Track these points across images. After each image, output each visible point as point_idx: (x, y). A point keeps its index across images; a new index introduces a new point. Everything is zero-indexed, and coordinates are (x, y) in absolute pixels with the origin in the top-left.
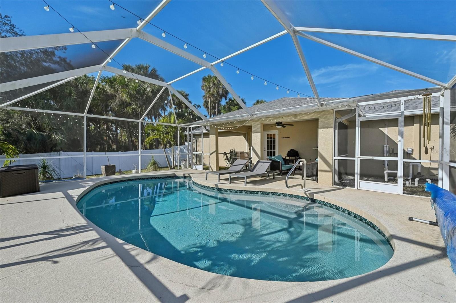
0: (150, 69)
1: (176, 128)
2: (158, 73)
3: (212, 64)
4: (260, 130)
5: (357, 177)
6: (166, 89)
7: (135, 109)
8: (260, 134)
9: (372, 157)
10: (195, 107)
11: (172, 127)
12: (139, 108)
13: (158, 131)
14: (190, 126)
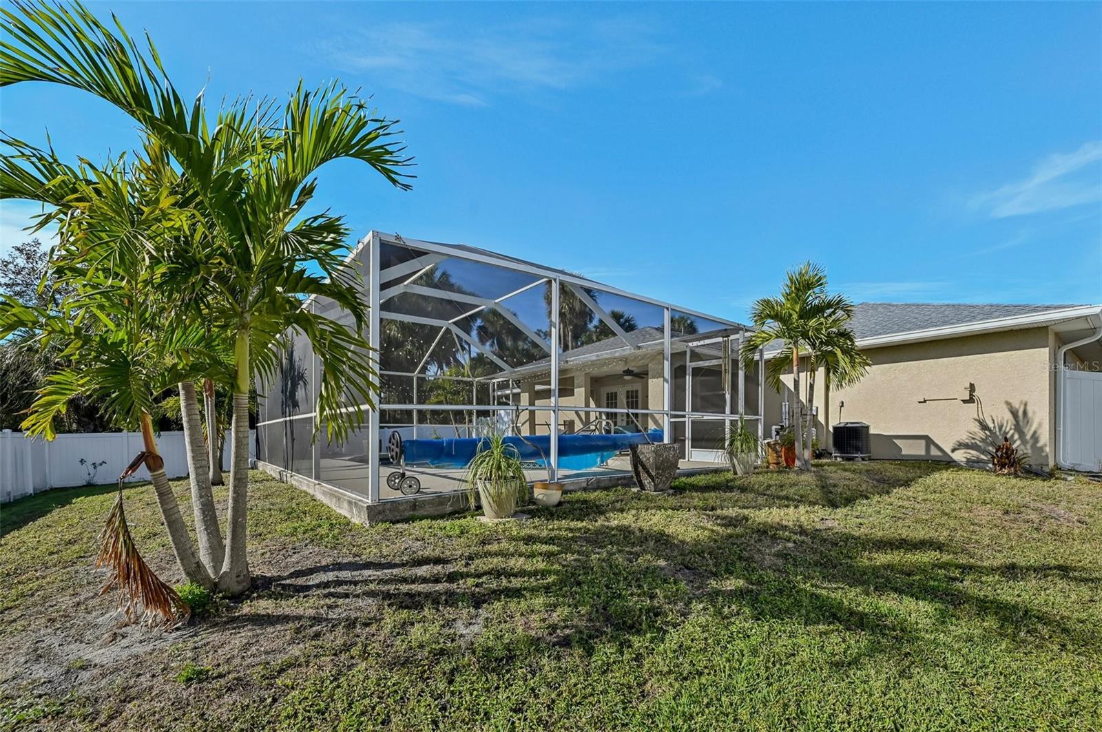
0: (438, 274)
1: (471, 384)
2: (453, 280)
3: (496, 301)
4: (583, 383)
5: (688, 443)
6: (448, 331)
7: (410, 352)
8: (583, 389)
9: (705, 418)
10: (540, 336)
11: (466, 383)
12: (417, 349)
13: (444, 389)
14: (494, 381)
